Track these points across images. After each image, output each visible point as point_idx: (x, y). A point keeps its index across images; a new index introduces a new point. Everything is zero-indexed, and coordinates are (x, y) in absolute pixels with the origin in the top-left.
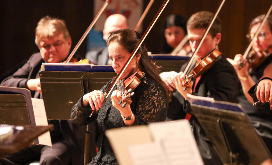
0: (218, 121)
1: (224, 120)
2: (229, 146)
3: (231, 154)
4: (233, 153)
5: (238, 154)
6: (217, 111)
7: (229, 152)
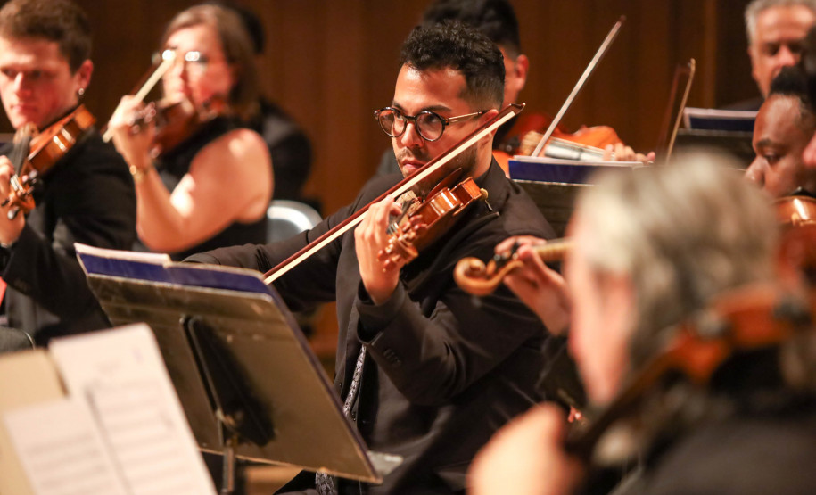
0: (182, 320)
1: (198, 317)
2: (214, 393)
3: (219, 414)
4: (225, 413)
5: (239, 415)
6: (180, 291)
7: (214, 409)
